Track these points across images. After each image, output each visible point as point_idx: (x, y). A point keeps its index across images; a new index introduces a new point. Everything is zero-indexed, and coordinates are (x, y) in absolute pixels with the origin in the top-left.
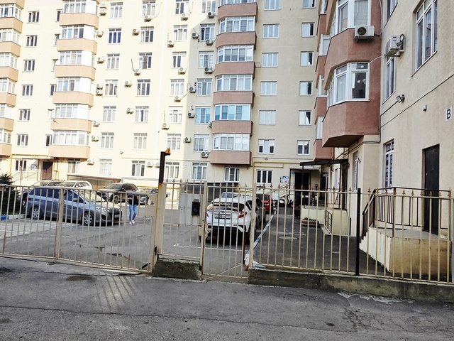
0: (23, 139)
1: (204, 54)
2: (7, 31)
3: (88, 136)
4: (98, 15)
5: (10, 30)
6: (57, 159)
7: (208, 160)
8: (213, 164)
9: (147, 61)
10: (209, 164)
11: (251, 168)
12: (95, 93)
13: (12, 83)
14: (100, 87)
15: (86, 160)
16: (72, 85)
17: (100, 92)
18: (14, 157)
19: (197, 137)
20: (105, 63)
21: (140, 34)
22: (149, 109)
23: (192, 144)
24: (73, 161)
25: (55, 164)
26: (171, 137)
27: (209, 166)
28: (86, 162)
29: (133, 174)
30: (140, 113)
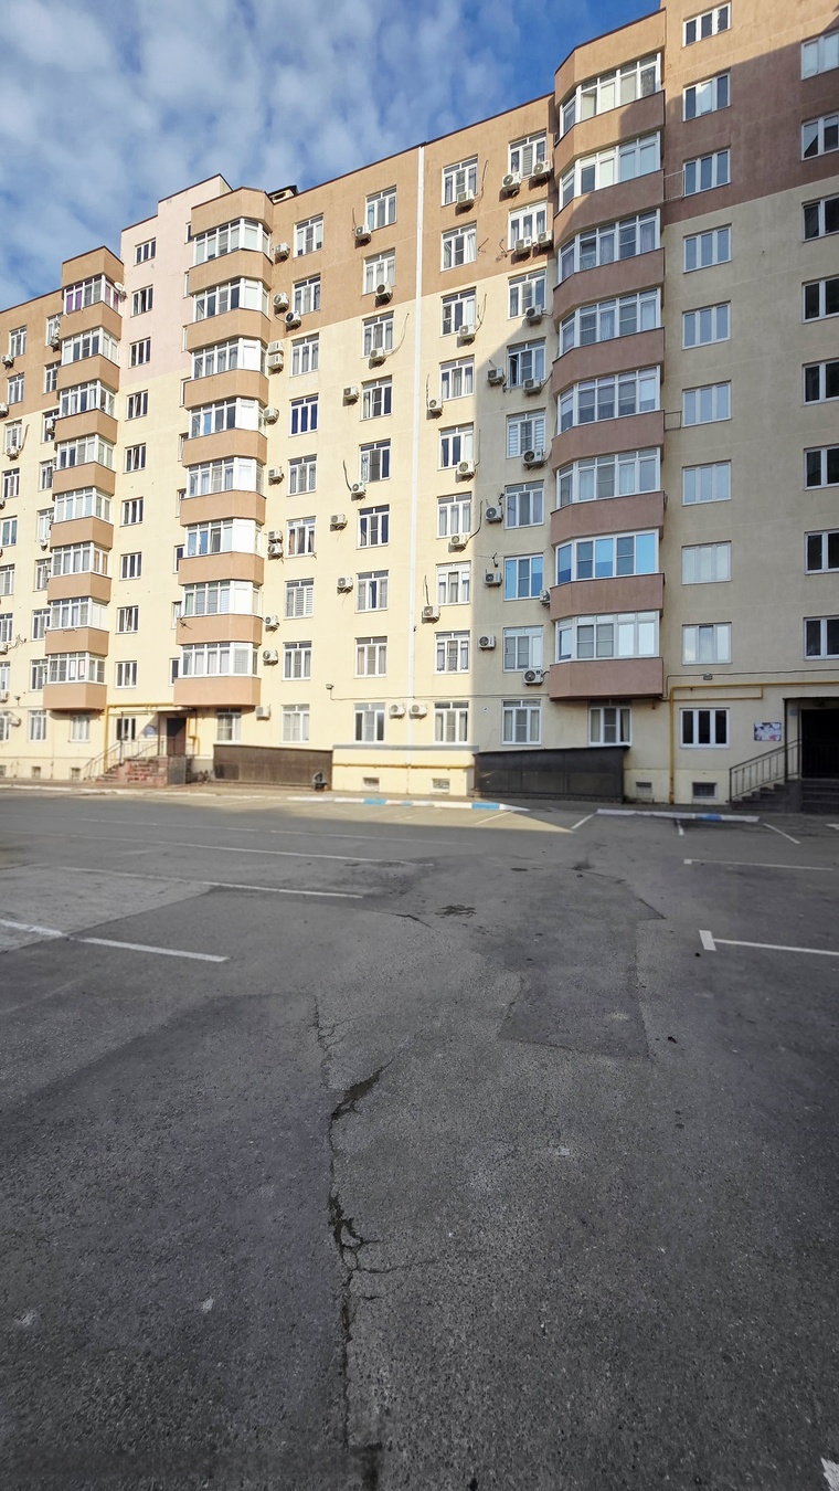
0: (128, 671)
1: (518, 422)
2: (87, 441)
3: (255, 655)
4: (267, 370)
5: (91, 439)
6: (195, 711)
7: (543, 690)
8: (556, 700)
9: (378, 461)
10: (545, 701)
11: (664, 708)
12: (264, 554)
13: (101, 552)
14: (277, 537)
15: (251, 708)
16: (217, 539)
17: (277, 549)
18: (112, 711)
19: (510, 634)
20: (286, 482)
21: (360, 400)
22: (389, 578)
23: (499, 653)
24: (227, 712)
25: (191, 723)
26: (445, 640)
27: (544, 707)
28: (253, 715)
29: (359, 737)
30: (368, 590)
